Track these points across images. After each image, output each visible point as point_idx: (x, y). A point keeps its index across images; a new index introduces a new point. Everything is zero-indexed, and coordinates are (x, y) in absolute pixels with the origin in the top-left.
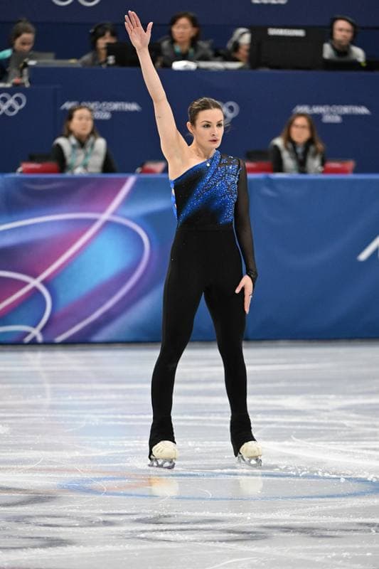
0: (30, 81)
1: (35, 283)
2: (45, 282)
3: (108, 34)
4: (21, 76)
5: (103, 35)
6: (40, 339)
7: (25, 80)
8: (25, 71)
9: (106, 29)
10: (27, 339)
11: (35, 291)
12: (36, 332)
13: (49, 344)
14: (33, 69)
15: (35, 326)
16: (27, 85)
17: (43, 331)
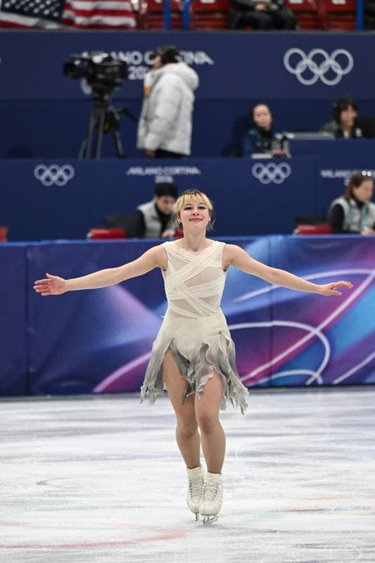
0: (291, 152)
1: (315, 331)
2: (324, 331)
3: (350, 108)
4: (282, 148)
5: (346, 109)
6: (320, 381)
7: (286, 151)
8: (286, 144)
9: (347, 104)
10: (309, 382)
11: (316, 338)
12: (316, 376)
13: (328, 386)
14: (292, 142)
15: (316, 370)
16: (289, 156)
17: (323, 374)
